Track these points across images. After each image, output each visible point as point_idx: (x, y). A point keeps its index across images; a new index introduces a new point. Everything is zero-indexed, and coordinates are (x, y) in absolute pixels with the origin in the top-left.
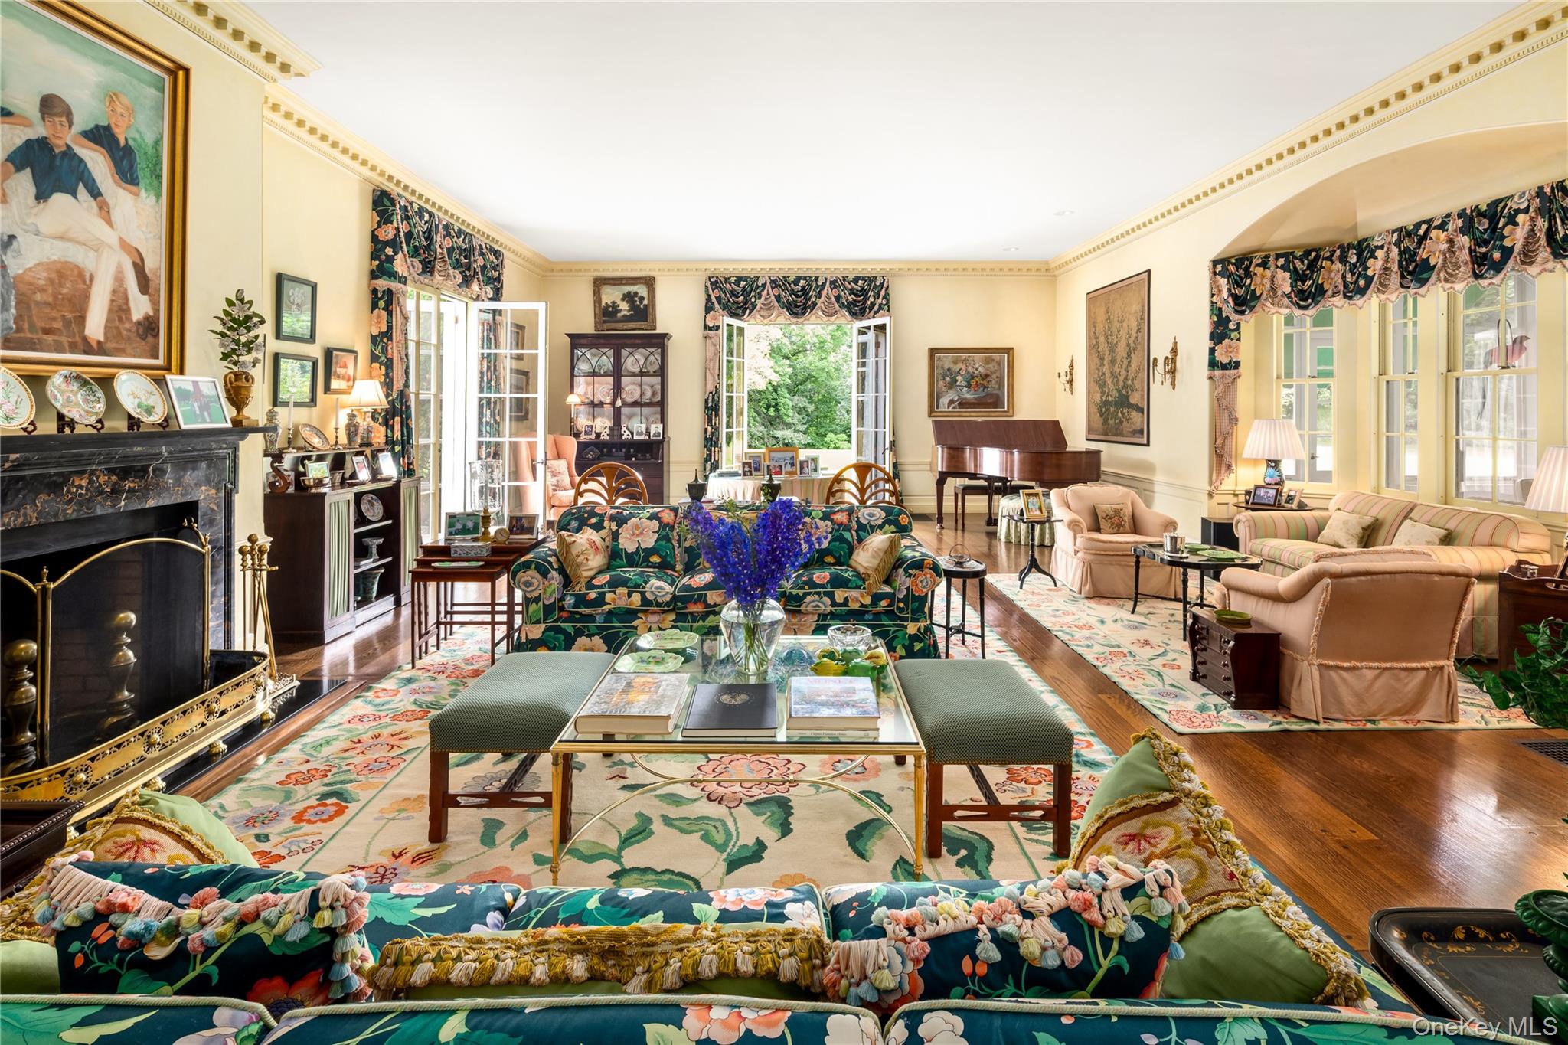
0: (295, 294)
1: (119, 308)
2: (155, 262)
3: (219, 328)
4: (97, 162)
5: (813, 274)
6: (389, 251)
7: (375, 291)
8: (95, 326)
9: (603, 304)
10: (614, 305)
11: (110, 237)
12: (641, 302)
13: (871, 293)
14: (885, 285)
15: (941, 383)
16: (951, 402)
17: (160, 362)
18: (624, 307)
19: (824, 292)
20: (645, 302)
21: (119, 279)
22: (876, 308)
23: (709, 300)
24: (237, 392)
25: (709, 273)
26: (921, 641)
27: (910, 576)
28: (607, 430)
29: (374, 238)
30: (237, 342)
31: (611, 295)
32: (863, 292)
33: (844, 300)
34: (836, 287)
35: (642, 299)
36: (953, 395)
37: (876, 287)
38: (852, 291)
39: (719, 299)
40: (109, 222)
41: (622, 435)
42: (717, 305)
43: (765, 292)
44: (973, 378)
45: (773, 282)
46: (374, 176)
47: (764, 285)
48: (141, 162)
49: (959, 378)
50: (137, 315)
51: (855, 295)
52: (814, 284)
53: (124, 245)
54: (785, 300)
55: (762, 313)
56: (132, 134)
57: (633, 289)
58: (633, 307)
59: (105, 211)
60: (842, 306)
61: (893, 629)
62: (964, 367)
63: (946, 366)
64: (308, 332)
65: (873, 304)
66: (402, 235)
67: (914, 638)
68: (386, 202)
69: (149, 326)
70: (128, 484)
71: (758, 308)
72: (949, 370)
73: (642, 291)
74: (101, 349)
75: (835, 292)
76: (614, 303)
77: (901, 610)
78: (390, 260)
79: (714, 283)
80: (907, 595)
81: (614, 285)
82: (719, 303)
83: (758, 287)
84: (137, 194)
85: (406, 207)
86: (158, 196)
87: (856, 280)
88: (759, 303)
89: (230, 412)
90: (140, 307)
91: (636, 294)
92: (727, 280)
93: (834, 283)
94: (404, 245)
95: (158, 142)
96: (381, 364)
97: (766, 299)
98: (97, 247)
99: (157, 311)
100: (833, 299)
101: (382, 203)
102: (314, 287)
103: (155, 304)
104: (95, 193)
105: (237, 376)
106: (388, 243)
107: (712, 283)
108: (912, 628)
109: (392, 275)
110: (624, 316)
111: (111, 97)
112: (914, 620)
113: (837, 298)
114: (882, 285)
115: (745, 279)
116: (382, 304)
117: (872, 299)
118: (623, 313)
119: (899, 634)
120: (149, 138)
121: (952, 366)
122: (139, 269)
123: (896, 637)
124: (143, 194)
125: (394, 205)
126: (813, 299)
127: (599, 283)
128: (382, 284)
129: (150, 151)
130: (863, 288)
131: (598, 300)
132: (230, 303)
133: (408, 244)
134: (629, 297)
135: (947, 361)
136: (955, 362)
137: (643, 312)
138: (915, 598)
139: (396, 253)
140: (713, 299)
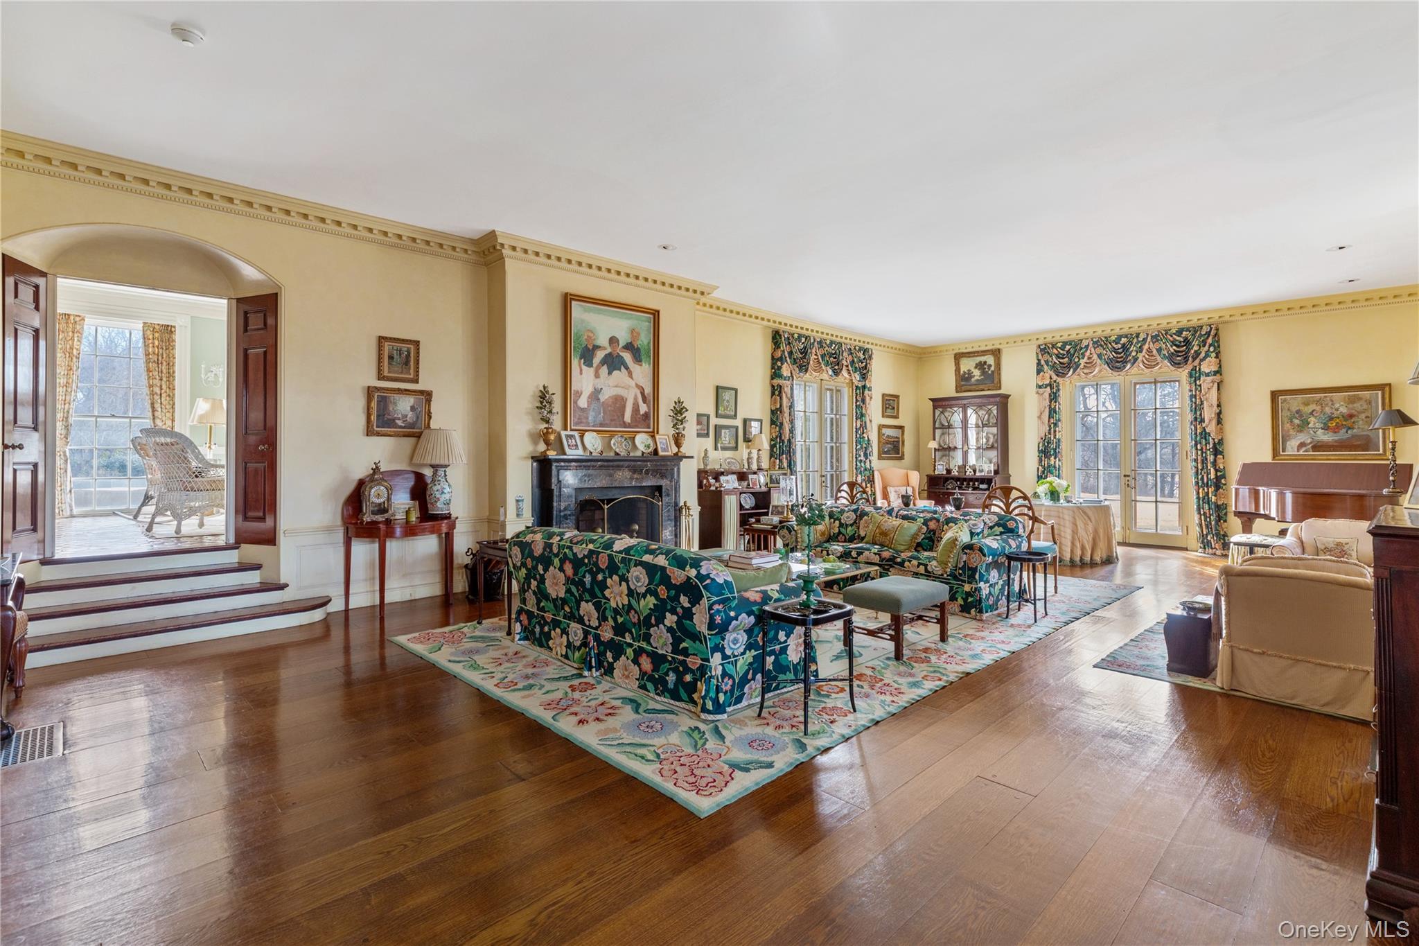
0: (727, 396)
1: (636, 409)
2: (648, 390)
3: (672, 414)
4: (627, 357)
5: (1135, 330)
6: (779, 364)
7: (773, 386)
8: (628, 417)
9: (962, 372)
10: (970, 372)
11: (632, 383)
12: (989, 369)
13: (1195, 343)
14: (1213, 332)
15: (1288, 426)
16: (1302, 445)
17: (651, 430)
18: (977, 373)
19: (1146, 347)
20: (992, 369)
21: (636, 399)
22: (1203, 355)
23: (1039, 364)
24: (678, 440)
25: (1041, 342)
26: (972, 596)
27: (966, 553)
28: (957, 468)
29: (773, 357)
30: (678, 420)
31: (967, 365)
32: (1187, 342)
33: (1165, 352)
34: (1157, 340)
35: (990, 366)
36: (1303, 437)
37: (1201, 336)
38: (1173, 343)
39: (1047, 362)
40: (632, 378)
41: (966, 472)
42: (1045, 367)
43: (1089, 351)
44: (1331, 419)
45: (1094, 343)
46: (771, 324)
47: (1087, 347)
48: (643, 352)
49: (1312, 419)
50: (642, 412)
51: (1178, 346)
52: (1135, 340)
53: (637, 386)
54: (1106, 357)
55: (1085, 371)
56: (639, 342)
57: (982, 359)
58: (984, 373)
59: (630, 374)
60: (1164, 357)
61: (956, 586)
62: (1318, 408)
63: (1294, 409)
64: (733, 413)
65: (1197, 354)
66: (786, 353)
67: (968, 594)
68: (778, 337)
69: (646, 416)
70: (635, 476)
71: (1082, 366)
72: (1298, 412)
73: (990, 360)
74: (630, 426)
75: (1157, 345)
76: (969, 370)
77: (960, 575)
78: (779, 368)
79: (1044, 350)
80: (964, 566)
81: (969, 357)
82: (1048, 365)
83: (1081, 349)
84: (641, 365)
85: (788, 338)
86: (649, 364)
87: (1179, 332)
88: (1082, 362)
89: (675, 450)
90: (643, 408)
91: (985, 363)
92: (1054, 346)
93: (1155, 338)
94: (788, 359)
95: (649, 343)
96: (777, 425)
97: (1089, 358)
98: (627, 388)
99: (649, 410)
100: (1155, 352)
101: (776, 336)
102: (736, 390)
103: (649, 407)
104: (627, 368)
105: (678, 434)
106: (778, 360)
107: (1041, 350)
108: (967, 588)
109: (780, 376)
110: (977, 380)
111: (632, 331)
112: (970, 583)
113: (1159, 350)
114: (1208, 334)
115: (1070, 343)
116: (777, 393)
117: (1196, 348)
118: (976, 378)
119: (959, 590)
120: (646, 342)
121: (1302, 408)
122: (643, 394)
123: (958, 592)
124: (644, 364)
125: (781, 338)
126: (1134, 354)
127: (958, 357)
128: (776, 382)
129: (646, 347)
130: (1186, 340)
131: (958, 370)
132: (675, 403)
133: (790, 358)
134: (981, 366)
135: (1295, 403)
136: (1306, 404)
137: (991, 377)
138: (970, 569)
139: (782, 364)
140: (1043, 362)
